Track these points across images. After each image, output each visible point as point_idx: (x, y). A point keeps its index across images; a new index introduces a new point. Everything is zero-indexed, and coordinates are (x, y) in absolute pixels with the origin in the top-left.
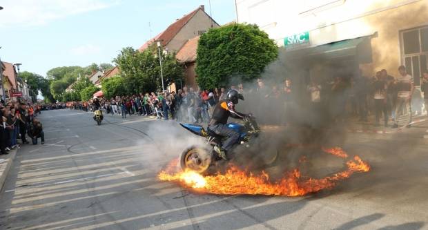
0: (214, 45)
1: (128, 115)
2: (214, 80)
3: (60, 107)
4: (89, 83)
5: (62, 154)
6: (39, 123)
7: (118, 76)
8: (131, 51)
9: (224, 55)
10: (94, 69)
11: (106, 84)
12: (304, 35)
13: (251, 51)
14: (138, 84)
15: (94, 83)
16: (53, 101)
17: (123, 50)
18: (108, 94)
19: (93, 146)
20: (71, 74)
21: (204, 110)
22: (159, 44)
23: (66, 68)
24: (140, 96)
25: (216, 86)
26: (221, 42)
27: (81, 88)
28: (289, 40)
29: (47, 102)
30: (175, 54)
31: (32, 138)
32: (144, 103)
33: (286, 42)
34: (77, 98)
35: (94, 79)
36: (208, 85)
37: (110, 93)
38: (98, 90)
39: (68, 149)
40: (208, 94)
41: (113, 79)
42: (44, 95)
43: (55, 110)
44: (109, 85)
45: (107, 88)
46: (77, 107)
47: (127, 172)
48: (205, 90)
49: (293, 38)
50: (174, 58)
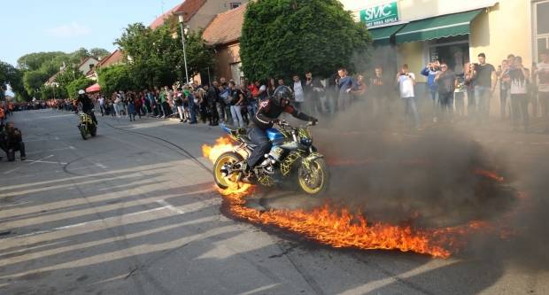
0: (269, 18)
1: (137, 117)
2: (269, 67)
3: (39, 107)
4: (78, 74)
5: (56, 177)
6: (16, 129)
7: (121, 63)
8: (140, 28)
9: (285, 32)
10: (83, 55)
11: (104, 75)
12: (390, 6)
13: (322, 27)
14: (152, 75)
15: (85, 73)
16: (29, 99)
17: (128, 27)
18: (108, 88)
19: (102, 162)
20: (52, 62)
21: (252, 110)
22: (181, 19)
23: (45, 54)
24: (155, 91)
25: (272, 75)
26: (279, 13)
27: (67, 81)
28: (367, 13)
29: (19, 99)
30: (201, 33)
31: (7, 152)
32: (160, 100)
33: (363, 16)
34: (61, 94)
35: (85, 68)
36: (259, 75)
37: (110, 87)
38: (92, 83)
39: (64, 168)
40: (258, 88)
41: (113, 68)
42: (14, 90)
43: (31, 111)
44: (109, 76)
45: (106, 80)
46: (61, 107)
47: (169, 207)
48: (254, 82)
49: (373, 11)
50: (200, 39)
